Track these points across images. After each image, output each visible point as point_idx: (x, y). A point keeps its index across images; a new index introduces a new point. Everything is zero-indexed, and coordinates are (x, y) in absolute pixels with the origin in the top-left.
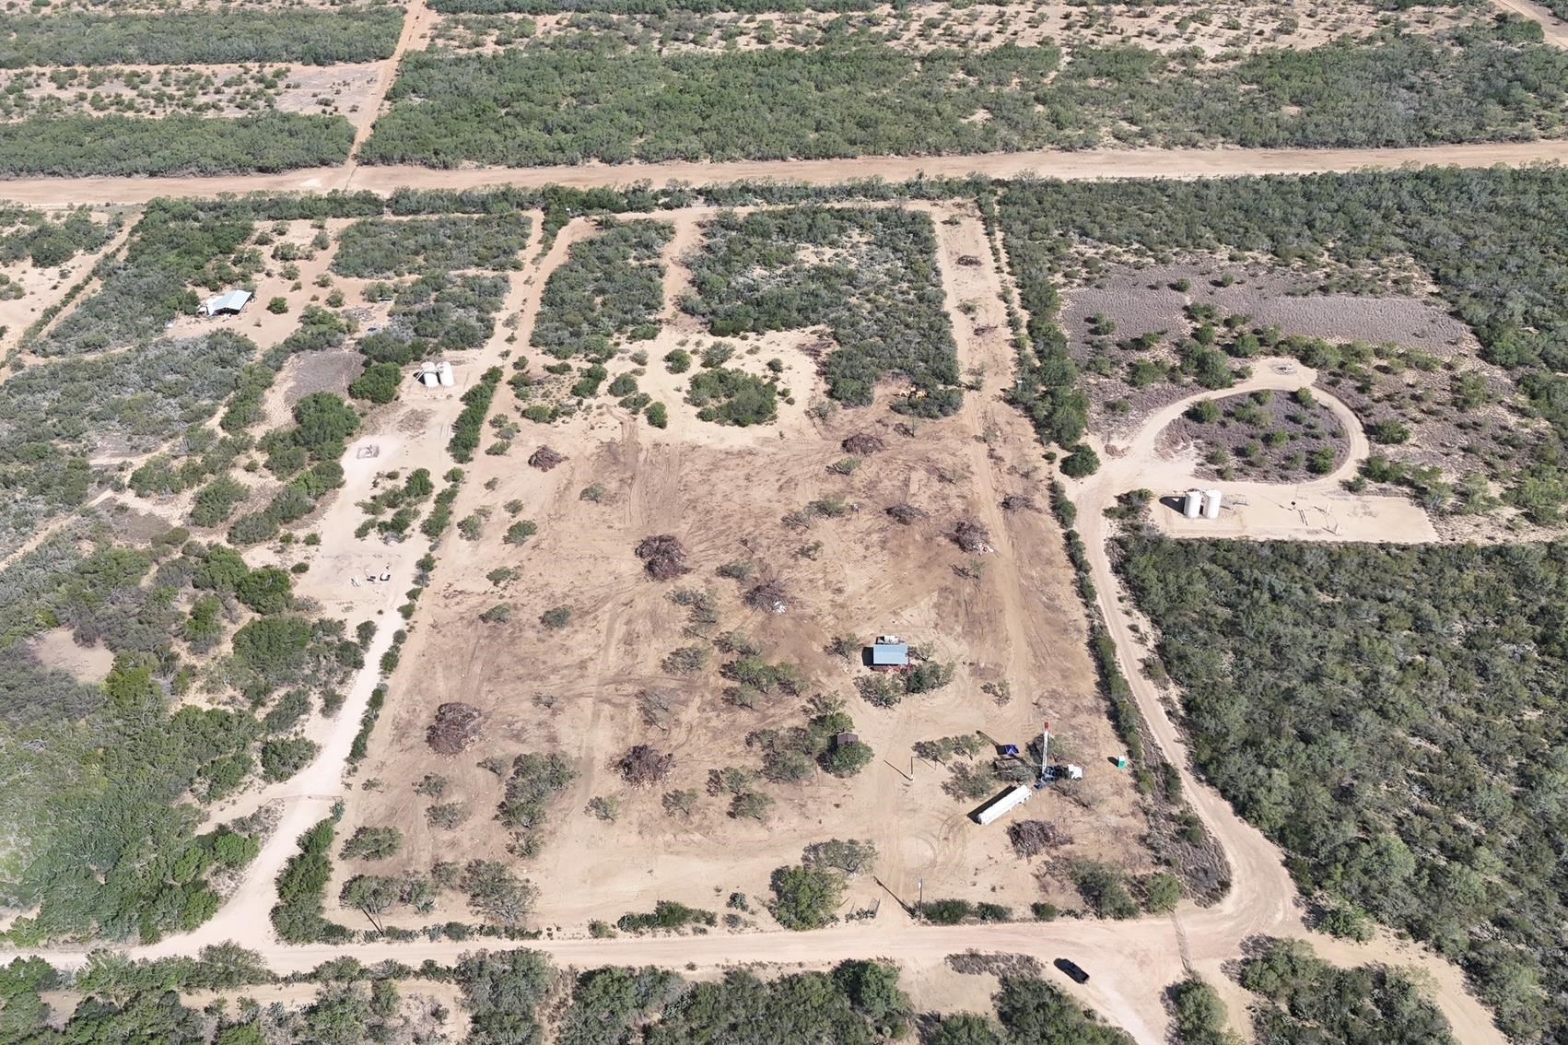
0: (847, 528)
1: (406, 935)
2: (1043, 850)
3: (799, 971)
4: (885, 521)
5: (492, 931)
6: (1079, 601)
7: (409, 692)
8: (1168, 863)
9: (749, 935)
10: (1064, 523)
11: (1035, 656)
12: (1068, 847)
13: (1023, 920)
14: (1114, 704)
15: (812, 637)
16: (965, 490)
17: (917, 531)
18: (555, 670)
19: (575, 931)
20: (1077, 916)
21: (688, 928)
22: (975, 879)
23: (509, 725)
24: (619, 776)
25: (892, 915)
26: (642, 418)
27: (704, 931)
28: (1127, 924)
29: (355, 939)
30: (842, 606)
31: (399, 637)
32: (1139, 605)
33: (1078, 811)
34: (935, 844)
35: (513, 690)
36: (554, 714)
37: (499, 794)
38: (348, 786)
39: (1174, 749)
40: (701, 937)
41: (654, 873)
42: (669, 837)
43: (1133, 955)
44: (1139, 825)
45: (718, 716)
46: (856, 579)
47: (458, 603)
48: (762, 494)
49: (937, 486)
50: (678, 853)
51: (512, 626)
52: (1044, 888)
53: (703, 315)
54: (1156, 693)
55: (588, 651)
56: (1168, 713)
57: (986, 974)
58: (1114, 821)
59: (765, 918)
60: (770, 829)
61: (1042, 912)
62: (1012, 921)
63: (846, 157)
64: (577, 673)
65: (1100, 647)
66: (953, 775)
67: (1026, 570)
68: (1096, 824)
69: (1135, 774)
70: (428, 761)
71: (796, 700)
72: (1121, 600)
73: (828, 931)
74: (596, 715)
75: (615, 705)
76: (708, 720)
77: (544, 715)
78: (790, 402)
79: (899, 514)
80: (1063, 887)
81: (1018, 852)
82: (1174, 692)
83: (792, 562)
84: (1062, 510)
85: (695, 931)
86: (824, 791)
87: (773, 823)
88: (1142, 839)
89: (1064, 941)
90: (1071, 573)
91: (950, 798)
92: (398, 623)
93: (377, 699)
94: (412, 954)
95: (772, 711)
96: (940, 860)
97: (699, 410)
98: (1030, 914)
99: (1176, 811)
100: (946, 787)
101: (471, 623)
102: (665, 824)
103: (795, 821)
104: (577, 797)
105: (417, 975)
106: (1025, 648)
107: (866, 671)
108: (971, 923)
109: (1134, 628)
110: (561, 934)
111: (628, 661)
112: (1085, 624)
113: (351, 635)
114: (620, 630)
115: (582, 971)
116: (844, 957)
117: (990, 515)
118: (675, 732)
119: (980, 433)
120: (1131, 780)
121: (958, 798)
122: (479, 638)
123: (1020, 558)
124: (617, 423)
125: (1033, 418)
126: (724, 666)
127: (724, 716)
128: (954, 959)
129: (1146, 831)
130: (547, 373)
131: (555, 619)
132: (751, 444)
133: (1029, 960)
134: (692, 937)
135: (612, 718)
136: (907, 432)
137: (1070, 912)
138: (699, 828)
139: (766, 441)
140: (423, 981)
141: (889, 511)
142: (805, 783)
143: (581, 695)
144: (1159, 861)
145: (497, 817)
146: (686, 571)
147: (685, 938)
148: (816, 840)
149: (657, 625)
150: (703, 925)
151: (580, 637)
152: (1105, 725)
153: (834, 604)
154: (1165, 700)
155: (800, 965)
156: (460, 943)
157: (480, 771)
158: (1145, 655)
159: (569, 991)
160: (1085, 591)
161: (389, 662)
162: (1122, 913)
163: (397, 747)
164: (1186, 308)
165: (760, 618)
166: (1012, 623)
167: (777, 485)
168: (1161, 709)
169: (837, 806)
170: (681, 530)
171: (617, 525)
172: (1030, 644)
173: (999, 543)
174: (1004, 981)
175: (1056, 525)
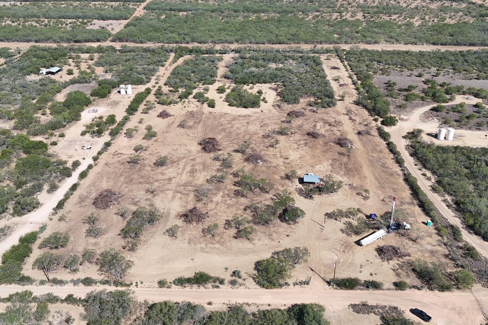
0: (290, 139)
1: (61, 282)
2: (395, 258)
3: (269, 308)
4: (306, 137)
5: (106, 282)
6: (397, 165)
7: (89, 186)
8: (462, 267)
9: (242, 290)
10: (385, 139)
11: (380, 183)
12: (408, 258)
13: (389, 289)
14: (420, 201)
15: (274, 173)
16: (341, 128)
17: (320, 141)
18: (157, 181)
19: (150, 284)
20: (418, 289)
21: (209, 285)
22: (361, 269)
23: (133, 199)
24: (181, 220)
25: (318, 284)
26: (205, 105)
27: (218, 287)
28: (446, 294)
29: (34, 284)
30: (288, 163)
31: (90, 167)
32: (425, 167)
33: (410, 243)
34: (338, 254)
35: (137, 187)
36: (154, 196)
37: (122, 224)
38: (51, 219)
39: (455, 220)
40: (216, 289)
41: (194, 260)
42: (203, 245)
43: (454, 309)
44: (444, 250)
45: (231, 199)
46: (294, 155)
47: (119, 157)
48: (252, 128)
49: (328, 127)
50: (207, 252)
51: (141, 165)
52: (398, 275)
53: (232, 79)
54: (440, 199)
55: (172, 175)
56: (447, 206)
57: (372, 315)
58: (429, 247)
59: (250, 282)
60: (254, 244)
61: (399, 286)
62: (384, 290)
64: (167, 182)
65: (409, 180)
66: (345, 226)
67: (371, 154)
68: (421, 249)
69: (436, 229)
70: (91, 210)
71: (267, 195)
72: (416, 165)
73: (284, 289)
74: (174, 197)
75: (183, 194)
76: (226, 201)
77: (150, 196)
78: (266, 102)
79: (313, 135)
80: (408, 275)
81: (382, 258)
82: (449, 198)
83: (266, 149)
84: (384, 136)
85: (213, 287)
86: (281, 230)
87: (256, 242)
88: (446, 256)
89: (413, 301)
90: (392, 156)
91: (344, 235)
92: (91, 162)
93: (74, 187)
94: (61, 292)
95: (256, 198)
96: (341, 260)
97: (228, 103)
98: (393, 287)
99: (461, 245)
100: (342, 231)
101: (122, 164)
102: (201, 240)
103: (267, 241)
104: (160, 228)
105: (62, 301)
106: (374, 180)
107: (300, 186)
108: (360, 289)
109: (424, 175)
110: (142, 285)
111: (191, 179)
112: (401, 173)
113: (69, 165)
114: (188, 168)
115: (151, 303)
116: (294, 303)
117: (352, 136)
118: (210, 205)
119: (345, 112)
120: (435, 231)
121: (349, 235)
122: (125, 168)
123: (367, 150)
124: (195, 106)
125: (367, 109)
126: (235, 182)
127: (233, 199)
128: (354, 306)
129: (447, 252)
130: (169, 92)
131: (161, 163)
132: (249, 114)
133: (396, 308)
134: (211, 289)
135: (181, 198)
136: (314, 111)
137: (414, 287)
138: (218, 242)
139: (255, 113)
140: (65, 304)
141: (308, 134)
142: (271, 226)
143: (168, 190)
144: (457, 266)
145: (119, 234)
146: (220, 150)
147: (208, 290)
148: (277, 250)
149: (205, 167)
150: (217, 284)
151: (170, 170)
152: (418, 210)
153: (284, 163)
154: (445, 201)
155: (269, 305)
156: (89, 287)
157: (115, 216)
158: (431, 184)
159: (143, 312)
160: (399, 162)
161: (83, 175)
162: (443, 288)
163: (79, 206)
164: (423, 81)
165: (251, 166)
166: (366, 171)
167: (260, 126)
168: (444, 205)
169: (288, 236)
170: (219, 137)
171: (191, 135)
172: (376, 179)
173: (357, 143)
174: (383, 318)
175: (382, 140)
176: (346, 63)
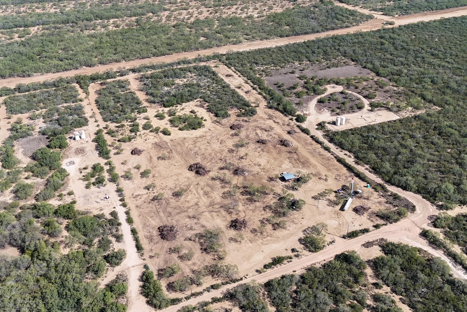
0: (249, 149)
1: (200, 293)
2: (365, 212)
3: (325, 262)
4: (258, 145)
5: (227, 283)
6: (326, 152)
7: (143, 228)
8: (397, 206)
9: (304, 258)
10: (308, 134)
11: (326, 167)
12: (370, 210)
13: (373, 230)
14: (355, 173)
15: (261, 179)
16: (275, 132)
17: (269, 145)
18: (189, 208)
19: (252, 274)
20: (386, 225)
21: (285, 262)
22: (354, 224)
23: (186, 227)
24: (232, 230)
25: (339, 241)
26: (161, 135)
27: (291, 261)
28: (398, 223)
29: (183, 300)
30: (264, 169)
31: (127, 213)
32: (343, 149)
33: (366, 201)
34: (336, 219)
35: (179, 217)
36: (198, 220)
37: (198, 246)
38: (144, 259)
39: (379, 180)
40: (290, 263)
41: (264, 251)
42: (261, 241)
43: (406, 229)
44: (383, 200)
45: (250, 206)
46: (263, 161)
47: (140, 198)
48: (216, 146)
49: (266, 133)
50: (267, 244)
51: (164, 200)
52: (372, 221)
53: (158, 103)
54: (363, 168)
55: (196, 200)
56: (369, 172)
57: (374, 246)
58: (377, 200)
59: (306, 252)
60: (289, 230)
61: (377, 227)
62: (371, 231)
63: (170, 54)
64: (197, 207)
65: (340, 160)
66: (327, 202)
67: (307, 147)
68: (373, 202)
69: (373, 188)
70: (167, 245)
71: (270, 196)
72: (337, 149)
73: (325, 250)
74: (212, 216)
75: (216, 212)
76: (248, 208)
77: (196, 221)
78: (205, 120)
79: (262, 142)
80: (376, 219)
81: (359, 215)
82: (367, 166)
83: (239, 161)
84: (305, 131)
85: (288, 262)
86: (296, 216)
87: (288, 228)
88: (387, 202)
89: (387, 232)
90: (319, 145)
91: (331, 207)
92: (124, 210)
93: (134, 232)
94: (207, 297)
95: (265, 200)
96: (341, 223)
97: (178, 128)
98: (374, 228)
99: (389, 194)
100: (328, 205)
101: (149, 203)
102: (257, 238)
103: (294, 226)
104: (224, 240)
105: (212, 303)
106: (322, 167)
107: (284, 183)
108: (361, 235)
109: (346, 154)
110: (249, 276)
111: (210, 199)
112: (332, 157)
113: (109, 217)
114: (201, 192)
115: (263, 284)
116: (335, 254)
117: (286, 137)
118: (240, 214)
119: (268, 117)
120: (373, 190)
121: (333, 207)
122: (156, 206)
123: (303, 145)
124: (153, 137)
125: (279, 111)
126: (241, 193)
127: (252, 205)
128: (364, 245)
129: (386, 200)
130: (117, 128)
131: (177, 195)
132: (202, 134)
133: (382, 239)
134: (288, 264)
135: (218, 216)
136: (246, 121)
137: (383, 225)
138: (268, 236)
139: (206, 132)
140: (215, 304)
141: (258, 142)
142: (289, 215)
143: (203, 212)
144: (395, 206)
145: (202, 252)
146: (209, 171)
147: (286, 265)
148: (304, 229)
149: (212, 188)
150: (289, 260)
151: (190, 197)
152: (356, 179)
153: (261, 169)
154: (367, 169)
155: (324, 260)
156: (219, 290)
157: (186, 242)
158: (354, 160)
159: (264, 290)
160: (327, 149)
161: (130, 221)
162: (396, 221)
163: (152, 244)
164: (298, 77)
165: (242, 178)
166: (313, 160)
167: (219, 143)
168: (367, 171)
169: (303, 218)
170: (199, 160)
171: (176, 164)
172: (322, 165)
173: (294, 142)
174: (380, 246)
175: (306, 135)
176: (233, 68)
